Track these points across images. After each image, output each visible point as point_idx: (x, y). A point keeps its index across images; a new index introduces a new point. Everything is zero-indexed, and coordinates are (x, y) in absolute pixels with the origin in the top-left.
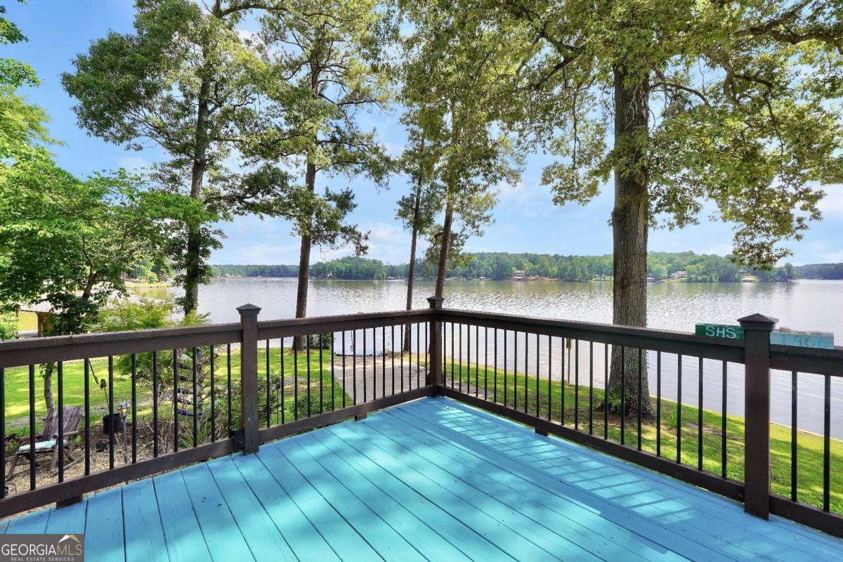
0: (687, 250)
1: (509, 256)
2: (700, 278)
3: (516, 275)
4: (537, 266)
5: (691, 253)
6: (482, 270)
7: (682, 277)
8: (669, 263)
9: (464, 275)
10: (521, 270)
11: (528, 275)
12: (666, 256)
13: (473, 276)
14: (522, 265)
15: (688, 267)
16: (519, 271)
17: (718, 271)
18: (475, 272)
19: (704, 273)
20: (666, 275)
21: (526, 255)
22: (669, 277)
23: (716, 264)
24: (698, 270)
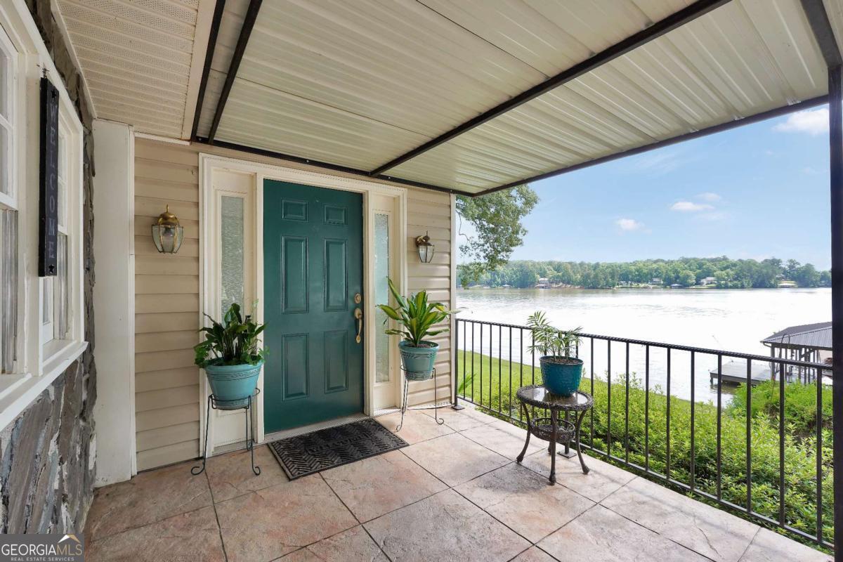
0: (720, 256)
1: (534, 264)
2: (730, 284)
3: (539, 282)
4: (560, 274)
5: (725, 259)
6: (507, 279)
7: (711, 283)
8: (699, 269)
9: (489, 284)
10: (545, 277)
11: (552, 283)
12: (696, 261)
13: (498, 284)
14: (545, 272)
15: (718, 272)
16: (542, 279)
17: (751, 277)
18: (499, 280)
19: (735, 279)
20: (694, 281)
21: (550, 263)
22: (696, 284)
23: (750, 270)
24: (728, 275)
